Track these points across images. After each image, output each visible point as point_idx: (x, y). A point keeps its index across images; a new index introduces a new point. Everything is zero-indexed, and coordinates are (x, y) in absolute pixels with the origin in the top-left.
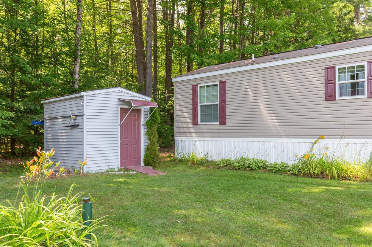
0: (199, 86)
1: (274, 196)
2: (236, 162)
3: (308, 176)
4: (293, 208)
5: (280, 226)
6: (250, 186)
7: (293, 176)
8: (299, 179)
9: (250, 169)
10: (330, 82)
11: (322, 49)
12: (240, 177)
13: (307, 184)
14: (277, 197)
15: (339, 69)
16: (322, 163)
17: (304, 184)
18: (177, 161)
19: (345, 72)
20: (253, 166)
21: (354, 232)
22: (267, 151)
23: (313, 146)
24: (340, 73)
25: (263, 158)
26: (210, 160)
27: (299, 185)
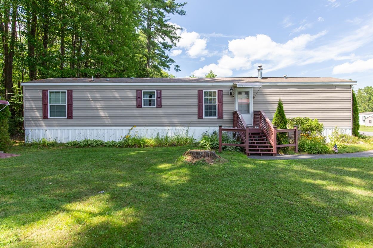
0: (49, 91)
1: (111, 159)
2: (81, 143)
3: (128, 147)
4: (124, 164)
5: (119, 173)
6: (95, 156)
7: (119, 148)
8: (123, 149)
9: (91, 146)
10: (139, 98)
11: (134, 80)
12: (86, 151)
13: (128, 151)
14: (113, 160)
15: (143, 92)
16: (134, 140)
17: (126, 151)
18: (27, 145)
19: (146, 94)
20: (94, 144)
21: (155, 169)
22: (102, 135)
23: (130, 131)
24: (144, 94)
25: (100, 139)
26: (59, 142)
27: (124, 152)
